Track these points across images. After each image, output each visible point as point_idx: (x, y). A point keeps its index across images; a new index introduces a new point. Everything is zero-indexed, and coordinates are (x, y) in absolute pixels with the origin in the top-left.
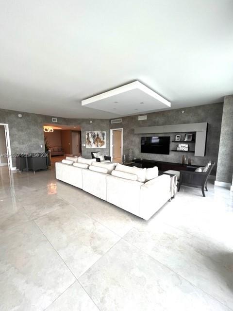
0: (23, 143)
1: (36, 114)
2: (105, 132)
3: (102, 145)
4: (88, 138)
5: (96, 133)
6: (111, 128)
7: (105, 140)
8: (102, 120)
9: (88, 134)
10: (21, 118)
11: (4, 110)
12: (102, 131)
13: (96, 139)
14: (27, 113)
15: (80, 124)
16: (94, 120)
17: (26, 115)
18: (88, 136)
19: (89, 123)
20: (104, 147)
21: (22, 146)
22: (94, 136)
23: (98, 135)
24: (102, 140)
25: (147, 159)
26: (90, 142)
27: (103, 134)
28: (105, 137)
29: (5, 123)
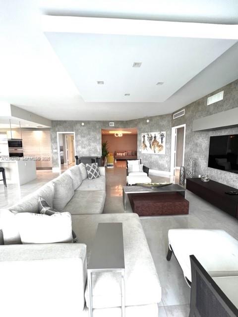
0: (85, 148)
1: (96, 121)
2: (164, 133)
3: (160, 150)
4: (144, 142)
5: (153, 134)
6: (173, 126)
7: (164, 144)
8: (162, 117)
9: (144, 136)
10: (84, 126)
11: (73, 121)
12: (161, 130)
13: (153, 143)
14: (88, 121)
15: (136, 125)
16: (151, 118)
17: (87, 123)
18: (144, 139)
19: (147, 123)
20: (163, 152)
21: (84, 150)
22: (150, 139)
23: (155, 137)
24: (160, 143)
25: (220, 181)
26: (146, 146)
27: (162, 136)
28: (164, 139)
29: (73, 131)
